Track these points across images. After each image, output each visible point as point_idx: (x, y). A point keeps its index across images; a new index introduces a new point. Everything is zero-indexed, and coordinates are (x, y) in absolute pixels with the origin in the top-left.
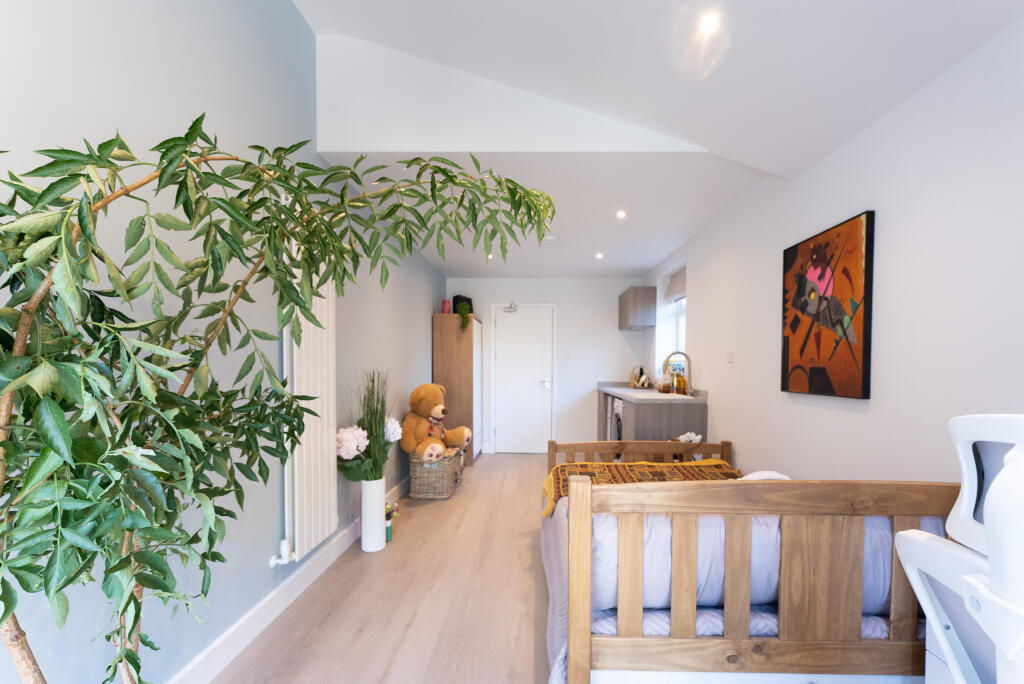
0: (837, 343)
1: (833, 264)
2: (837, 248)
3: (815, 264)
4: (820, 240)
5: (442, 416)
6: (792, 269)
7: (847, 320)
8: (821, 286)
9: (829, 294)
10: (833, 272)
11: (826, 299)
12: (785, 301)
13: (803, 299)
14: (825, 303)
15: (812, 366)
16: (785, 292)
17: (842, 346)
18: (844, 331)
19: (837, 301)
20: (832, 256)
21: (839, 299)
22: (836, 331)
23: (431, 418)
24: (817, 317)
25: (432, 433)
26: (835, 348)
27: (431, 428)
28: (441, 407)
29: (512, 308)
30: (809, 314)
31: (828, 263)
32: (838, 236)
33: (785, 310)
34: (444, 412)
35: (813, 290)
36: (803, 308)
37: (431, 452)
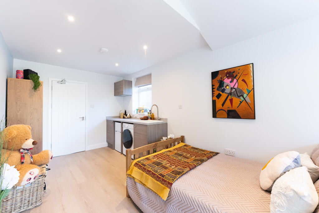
0: (241, 102)
1: (237, 78)
2: (239, 73)
3: (228, 78)
4: (230, 70)
5: (32, 146)
6: (216, 78)
7: (245, 95)
8: (232, 85)
9: (236, 87)
10: (237, 80)
11: (235, 88)
12: (213, 89)
13: (223, 88)
14: (234, 90)
15: (229, 109)
16: (213, 86)
17: (244, 103)
18: (244, 99)
19: (240, 89)
20: (237, 75)
21: (241, 89)
22: (240, 99)
23: (22, 150)
24: (230, 94)
25: (24, 161)
26: (240, 104)
27: (22, 157)
28: (31, 141)
29: (62, 82)
30: (226, 93)
31: (235, 77)
32: (239, 70)
33: (213, 91)
34: (34, 143)
35: (227, 85)
36: (223, 91)
37: (30, 176)
